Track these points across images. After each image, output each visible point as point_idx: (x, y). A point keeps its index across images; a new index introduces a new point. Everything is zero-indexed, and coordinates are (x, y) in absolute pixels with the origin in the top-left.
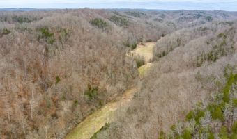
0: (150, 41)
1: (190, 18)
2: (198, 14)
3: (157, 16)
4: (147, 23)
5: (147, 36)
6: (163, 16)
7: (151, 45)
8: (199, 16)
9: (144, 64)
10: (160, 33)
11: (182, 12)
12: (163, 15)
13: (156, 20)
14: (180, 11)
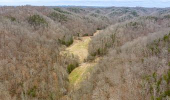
0: (86, 35)
1: (120, 13)
2: (126, 10)
3: (93, 12)
4: (84, 18)
5: (84, 30)
6: (98, 12)
7: (87, 40)
8: (126, 11)
9: (77, 66)
10: (96, 27)
11: (113, 8)
12: (98, 10)
13: (93, 15)
14: (111, 8)
